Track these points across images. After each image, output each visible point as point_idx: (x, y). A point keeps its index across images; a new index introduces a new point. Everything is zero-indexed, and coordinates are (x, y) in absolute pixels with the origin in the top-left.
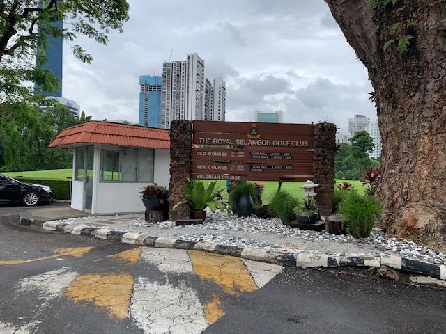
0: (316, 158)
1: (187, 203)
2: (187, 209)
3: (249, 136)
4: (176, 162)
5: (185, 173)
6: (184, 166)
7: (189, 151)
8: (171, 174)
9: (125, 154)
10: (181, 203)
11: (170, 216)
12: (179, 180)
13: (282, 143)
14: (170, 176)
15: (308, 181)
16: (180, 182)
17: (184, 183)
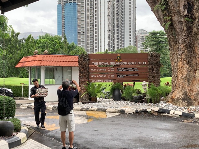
0: (149, 70)
1: (87, 94)
2: (87, 96)
3: (116, 60)
4: (81, 74)
5: (86, 80)
6: (85, 76)
7: (87, 69)
8: (80, 80)
9: (57, 70)
10: (84, 94)
11: (80, 100)
12: (83, 83)
13: (133, 63)
14: (79, 81)
15: (144, 82)
16: (84, 84)
17: (85, 84)
